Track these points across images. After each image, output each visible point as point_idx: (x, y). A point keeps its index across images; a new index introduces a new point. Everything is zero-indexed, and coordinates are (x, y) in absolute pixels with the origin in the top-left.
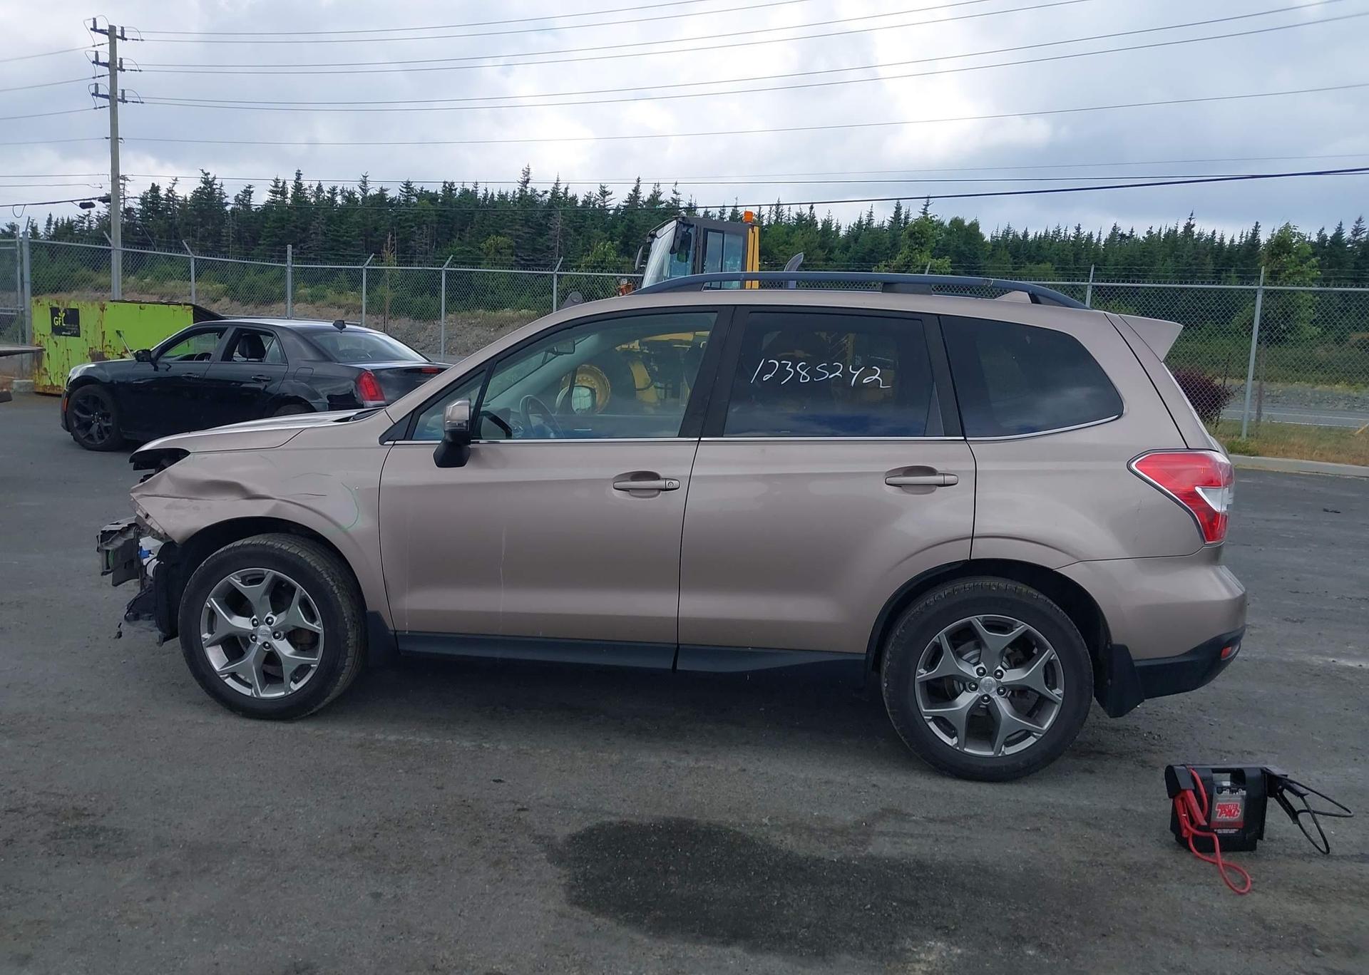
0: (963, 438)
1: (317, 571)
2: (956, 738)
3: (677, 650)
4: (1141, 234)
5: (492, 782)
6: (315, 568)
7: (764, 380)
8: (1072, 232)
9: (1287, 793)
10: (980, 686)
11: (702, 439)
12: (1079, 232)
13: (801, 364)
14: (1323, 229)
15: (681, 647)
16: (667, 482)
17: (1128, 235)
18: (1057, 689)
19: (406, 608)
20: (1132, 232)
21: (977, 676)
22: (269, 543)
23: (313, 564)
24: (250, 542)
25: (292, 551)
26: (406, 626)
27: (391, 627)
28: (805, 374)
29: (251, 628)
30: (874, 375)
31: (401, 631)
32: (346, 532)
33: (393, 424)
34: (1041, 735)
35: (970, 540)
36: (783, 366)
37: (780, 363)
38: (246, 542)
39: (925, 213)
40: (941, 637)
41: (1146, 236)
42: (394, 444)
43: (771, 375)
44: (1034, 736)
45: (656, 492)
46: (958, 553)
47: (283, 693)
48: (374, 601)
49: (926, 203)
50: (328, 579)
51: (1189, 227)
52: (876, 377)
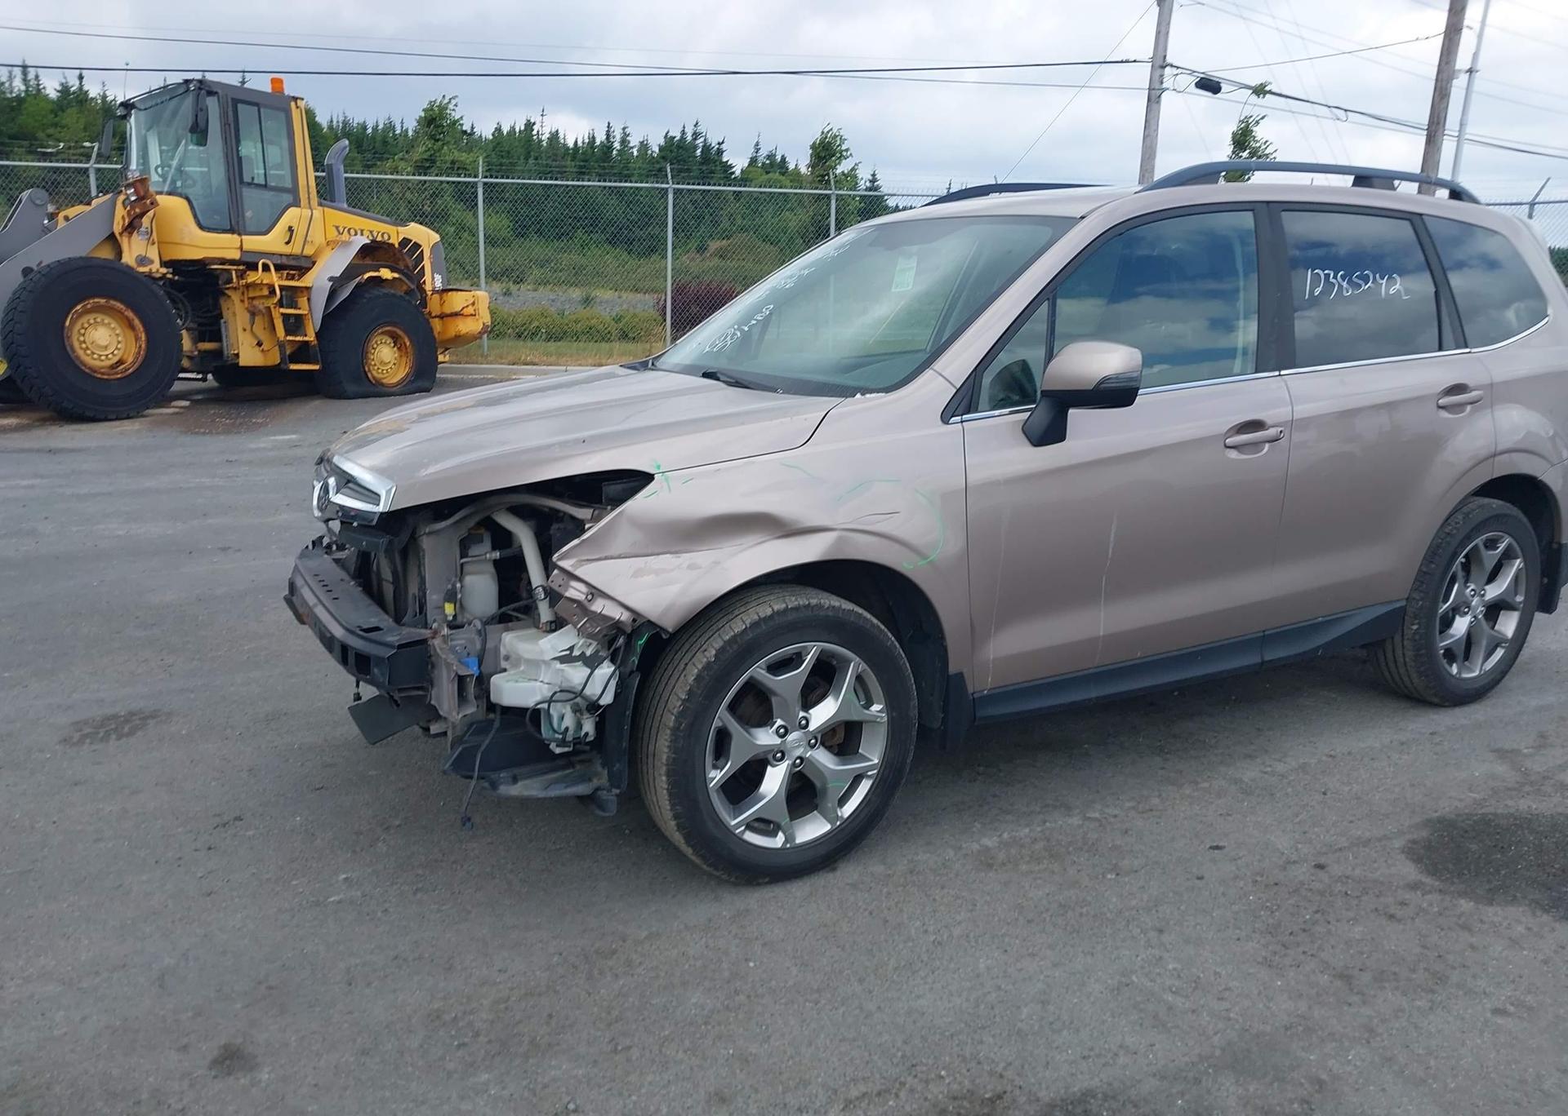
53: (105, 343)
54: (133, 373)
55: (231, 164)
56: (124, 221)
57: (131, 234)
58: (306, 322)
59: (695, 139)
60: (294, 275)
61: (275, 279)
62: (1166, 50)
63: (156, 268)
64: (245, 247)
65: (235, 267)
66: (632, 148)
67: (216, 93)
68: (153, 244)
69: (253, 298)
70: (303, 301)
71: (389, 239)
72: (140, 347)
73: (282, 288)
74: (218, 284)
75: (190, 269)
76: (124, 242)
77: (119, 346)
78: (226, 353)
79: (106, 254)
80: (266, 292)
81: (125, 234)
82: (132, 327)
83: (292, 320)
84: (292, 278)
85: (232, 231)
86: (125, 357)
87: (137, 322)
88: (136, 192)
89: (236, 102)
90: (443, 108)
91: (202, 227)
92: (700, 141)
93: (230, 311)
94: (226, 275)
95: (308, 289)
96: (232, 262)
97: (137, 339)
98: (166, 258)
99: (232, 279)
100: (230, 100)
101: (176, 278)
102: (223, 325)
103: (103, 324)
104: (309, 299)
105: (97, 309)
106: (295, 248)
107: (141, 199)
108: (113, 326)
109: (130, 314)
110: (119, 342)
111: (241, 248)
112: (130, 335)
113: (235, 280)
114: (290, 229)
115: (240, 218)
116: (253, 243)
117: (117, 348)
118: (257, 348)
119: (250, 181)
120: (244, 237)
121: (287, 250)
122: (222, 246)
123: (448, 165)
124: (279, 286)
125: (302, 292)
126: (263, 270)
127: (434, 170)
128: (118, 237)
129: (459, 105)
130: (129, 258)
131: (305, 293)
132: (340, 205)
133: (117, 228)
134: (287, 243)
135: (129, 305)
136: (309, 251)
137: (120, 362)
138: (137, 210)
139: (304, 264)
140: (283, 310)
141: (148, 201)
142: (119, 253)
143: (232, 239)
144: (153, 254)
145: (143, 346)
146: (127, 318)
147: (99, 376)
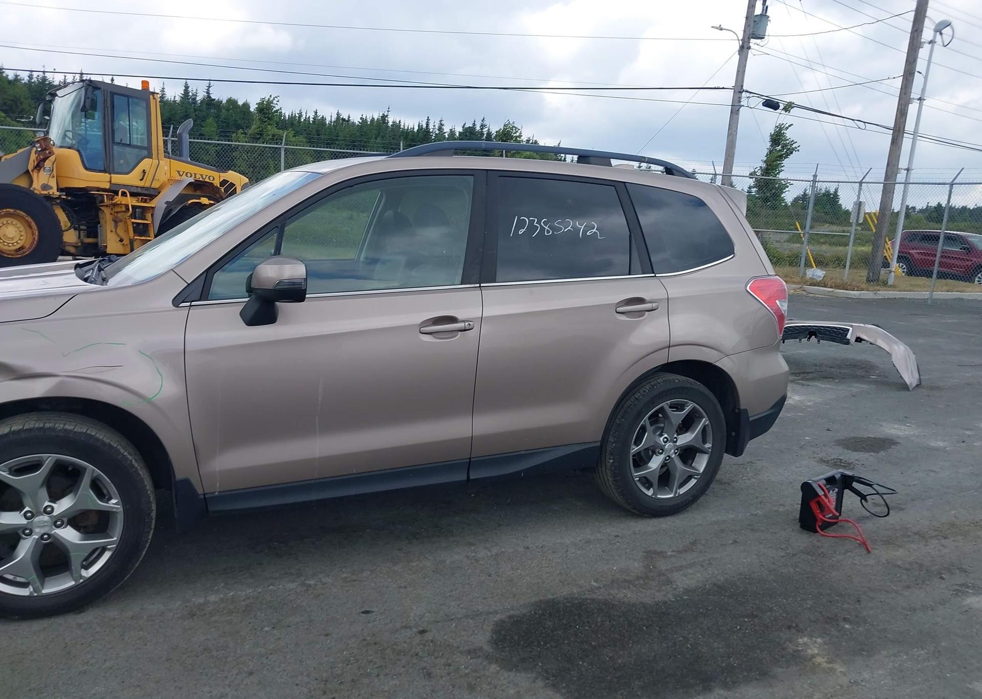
0: (653, 275)
1: (112, 447)
2: (651, 489)
3: (469, 464)
4: (356, 119)
5: (361, 614)
6: (110, 445)
7: (520, 233)
8: (311, 115)
9: (855, 485)
10: (665, 450)
11: (482, 285)
12: (316, 115)
13: (543, 221)
14: (465, 124)
15: (472, 460)
16: (466, 324)
17: (347, 119)
18: (707, 444)
19: (217, 469)
20: (349, 117)
21: (664, 444)
22: (48, 425)
23: (107, 441)
24: (20, 427)
25: (80, 430)
26: (217, 488)
27: (200, 491)
28: (548, 229)
29: (25, 522)
30: (593, 229)
31: (210, 493)
32: (150, 402)
33: (187, 284)
34: (699, 477)
35: (668, 349)
36: (532, 222)
37: (528, 219)
38: (15, 428)
39: (208, 93)
40: (645, 420)
41: (360, 121)
42: (191, 306)
43: (524, 230)
44: (695, 478)
45: (456, 333)
46: (661, 359)
47: (73, 583)
48: (182, 467)
49: (208, 85)
50: (125, 453)
51: (384, 117)
52: (594, 230)
53: (10, 236)
54: (28, 255)
55: (107, 130)
56: (34, 162)
57: (39, 171)
58: (150, 228)
59: (482, 129)
60: (146, 199)
61: (131, 201)
62: (743, 82)
63: (54, 192)
64: (113, 181)
65: (106, 193)
66: (445, 133)
67: (100, 88)
68: (53, 177)
69: (117, 212)
70: (149, 216)
71: (214, 180)
72: (34, 239)
73: (133, 207)
74: (96, 203)
75: (79, 193)
76: (34, 175)
77: (21, 238)
78: (100, 244)
79: (23, 183)
80: (124, 209)
81: (35, 171)
82: (30, 227)
83: (141, 227)
84: (145, 201)
85: (104, 171)
86: (25, 245)
87: (33, 224)
88: (41, 146)
89: (113, 94)
90: (270, 103)
91: (86, 168)
92: (485, 130)
93: (104, 220)
94: (100, 198)
95: (152, 208)
96: (104, 190)
97: (33, 234)
98: (63, 186)
99: (104, 200)
100: (109, 93)
101: (69, 198)
102: (99, 228)
103: (13, 225)
104: (152, 215)
105: (8, 215)
106: (146, 183)
107: (43, 150)
108: (18, 226)
109: (30, 219)
110: (21, 236)
111: (110, 182)
112: (29, 231)
113: (106, 201)
114: (144, 172)
115: (111, 163)
116: (118, 179)
117: (20, 239)
118: (120, 243)
119: (119, 142)
120: (112, 175)
121: (141, 184)
122: (98, 180)
123: (271, 137)
124: (132, 205)
125: (149, 210)
126: (122, 195)
127: (261, 140)
128: (31, 173)
129: (280, 101)
130: (37, 186)
131: (151, 211)
132: (184, 159)
133: (30, 168)
134: (141, 180)
135: (28, 214)
136: (156, 185)
137: (22, 248)
138: (41, 157)
139: (152, 193)
140: (133, 220)
141: (47, 152)
142: (31, 182)
143: (106, 176)
144: (53, 183)
145: (36, 238)
146: (27, 221)
147: (6, 255)
